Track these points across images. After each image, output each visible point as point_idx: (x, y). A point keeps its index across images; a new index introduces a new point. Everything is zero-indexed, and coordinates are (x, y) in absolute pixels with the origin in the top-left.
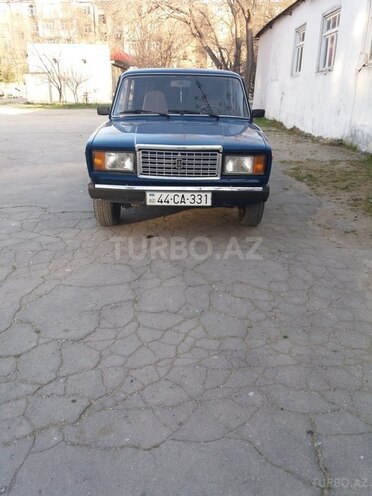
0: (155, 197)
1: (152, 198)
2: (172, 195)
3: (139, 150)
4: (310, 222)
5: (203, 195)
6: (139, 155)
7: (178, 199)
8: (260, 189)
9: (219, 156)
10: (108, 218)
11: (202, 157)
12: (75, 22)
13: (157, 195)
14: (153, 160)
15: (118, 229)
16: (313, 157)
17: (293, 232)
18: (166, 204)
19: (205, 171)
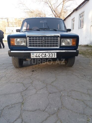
0: (34, 55)
1: (33, 55)
2: (41, 54)
3: (28, 37)
4: (90, 65)
5: (53, 53)
6: (28, 38)
7: (43, 55)
8: (75, 51)
9: (59, 39)
10: (18, 65)
11: (52, 39)
12: (18, 23)
13: (35, 54)
14: (33, 41)
15: (21, 69)
16: (81, 49)
17: (86, 68)
18: (39, 57)
19: (54, 45)
